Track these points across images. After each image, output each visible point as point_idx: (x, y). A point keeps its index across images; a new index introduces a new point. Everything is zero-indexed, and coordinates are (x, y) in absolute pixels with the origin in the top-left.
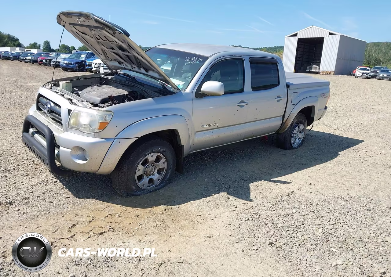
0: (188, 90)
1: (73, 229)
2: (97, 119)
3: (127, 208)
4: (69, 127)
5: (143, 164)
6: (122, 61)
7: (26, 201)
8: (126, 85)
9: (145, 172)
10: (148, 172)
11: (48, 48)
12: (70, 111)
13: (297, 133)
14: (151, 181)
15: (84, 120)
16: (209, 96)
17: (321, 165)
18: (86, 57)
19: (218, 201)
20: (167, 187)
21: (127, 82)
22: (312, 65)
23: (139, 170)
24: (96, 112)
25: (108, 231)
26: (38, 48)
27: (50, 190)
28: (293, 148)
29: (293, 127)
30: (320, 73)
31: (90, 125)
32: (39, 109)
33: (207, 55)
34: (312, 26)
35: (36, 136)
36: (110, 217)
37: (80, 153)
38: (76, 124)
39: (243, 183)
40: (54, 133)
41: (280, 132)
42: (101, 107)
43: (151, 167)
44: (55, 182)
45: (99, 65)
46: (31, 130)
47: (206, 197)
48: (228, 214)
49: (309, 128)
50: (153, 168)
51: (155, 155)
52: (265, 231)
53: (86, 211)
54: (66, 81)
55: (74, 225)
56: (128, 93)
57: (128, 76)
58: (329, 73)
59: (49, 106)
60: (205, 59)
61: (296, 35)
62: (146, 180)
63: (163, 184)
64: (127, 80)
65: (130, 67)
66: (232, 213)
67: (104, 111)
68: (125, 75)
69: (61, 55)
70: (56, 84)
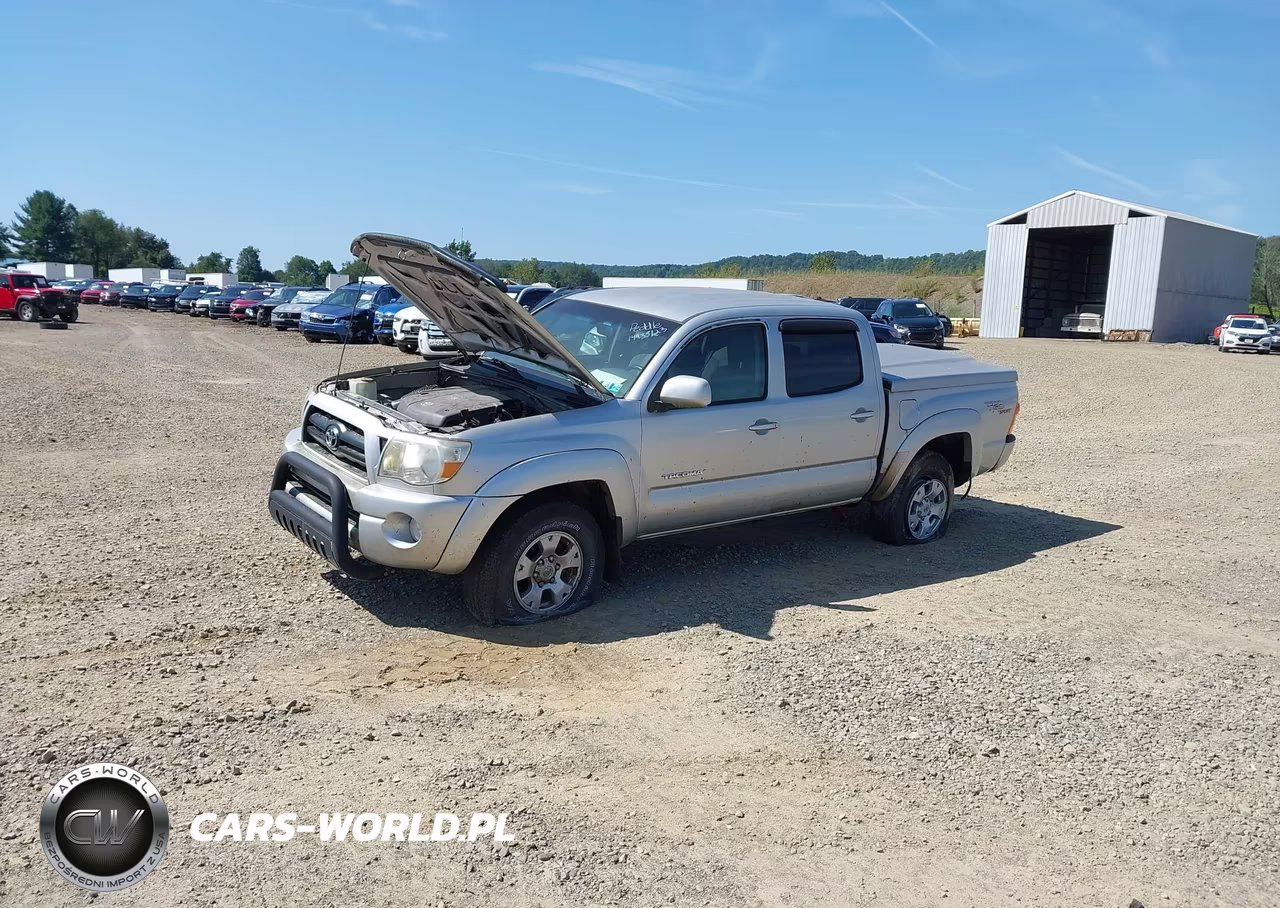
0: (631, 396)
1: (388, 675)
2: (440, 455)
3: (494, 644)
4: (382, 474)
5: (532, 555)
6: (490, 333)
7: (287, 628)
8: (496, 386)
9: (536, 575)
10: (541, 575)
11: (252, 268)
12: (383, 441)
13: (924, 501)
14: (548, 596)
15: (412, 459)
16: (677, 408)
17: (971, 579)
18: (375, 299)
19: (694, 638)
20: (582, 613)
21: (500, 379)
22: (1080, 312)
23: (522, 567)
24: (435, 442)
25: (458, 679)
26: (224, 268)
27: (331, 611)
28: (915, 542)
29: (907, 486)
30: (1106, 338)
31: (423, 469)
32: (308, 438)
33: (678, 319)
34: (1072, 192)
35: (302, 497)
36: (461, 658)
37: (401, 526)
38: (394, 468)
39: (760, 609)
40: (348, 487)
41: (874, 498)
42: (446, 433)
43: (547, 563)
44: (339, 598)
45: (413, 325)
46: (289, 486)
47: (669, 631)
48: (709, 658)
49: (960, 490)
50: (553, 566)
51: (557, 536)
52: (778, 687)
53: (410, 648)
54: (363, 378)
55: (389, 667)
56: (501, 404)
57: (502, 365)
58: (1133, 338)
59: (336, 431)
60: (673, 326)
61: (1022, 219)
62: (536, 593)
63: (573, 606)
64: (498, 375)
65: (505, 347)
66: (718, 658)
67: (452, 440)
68: (494, 364)
69: (299, 293)
70: (342, 384)
